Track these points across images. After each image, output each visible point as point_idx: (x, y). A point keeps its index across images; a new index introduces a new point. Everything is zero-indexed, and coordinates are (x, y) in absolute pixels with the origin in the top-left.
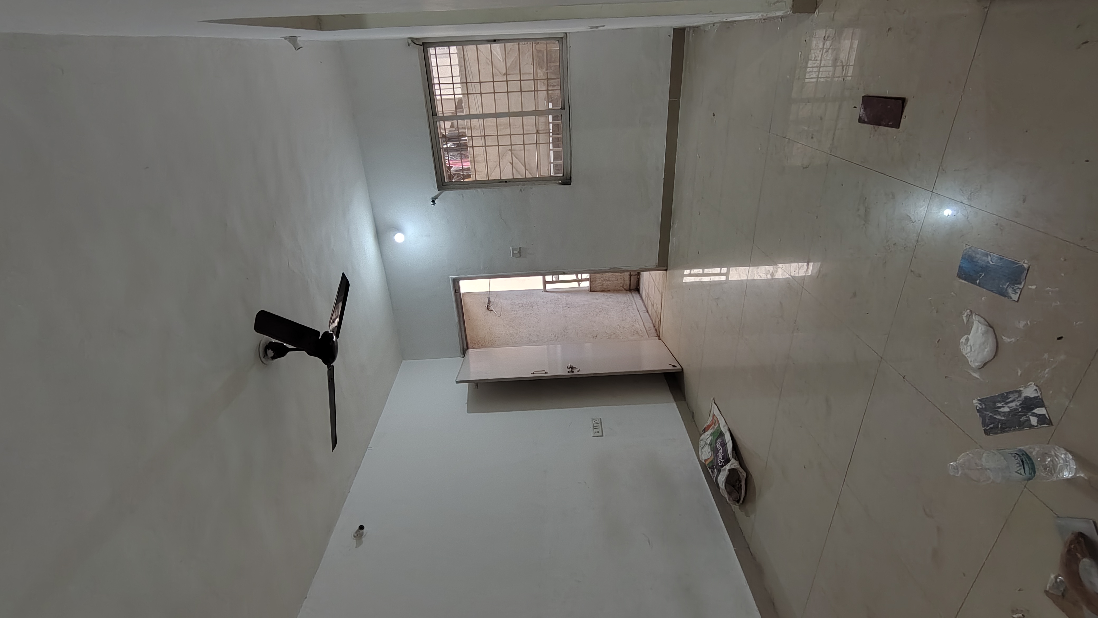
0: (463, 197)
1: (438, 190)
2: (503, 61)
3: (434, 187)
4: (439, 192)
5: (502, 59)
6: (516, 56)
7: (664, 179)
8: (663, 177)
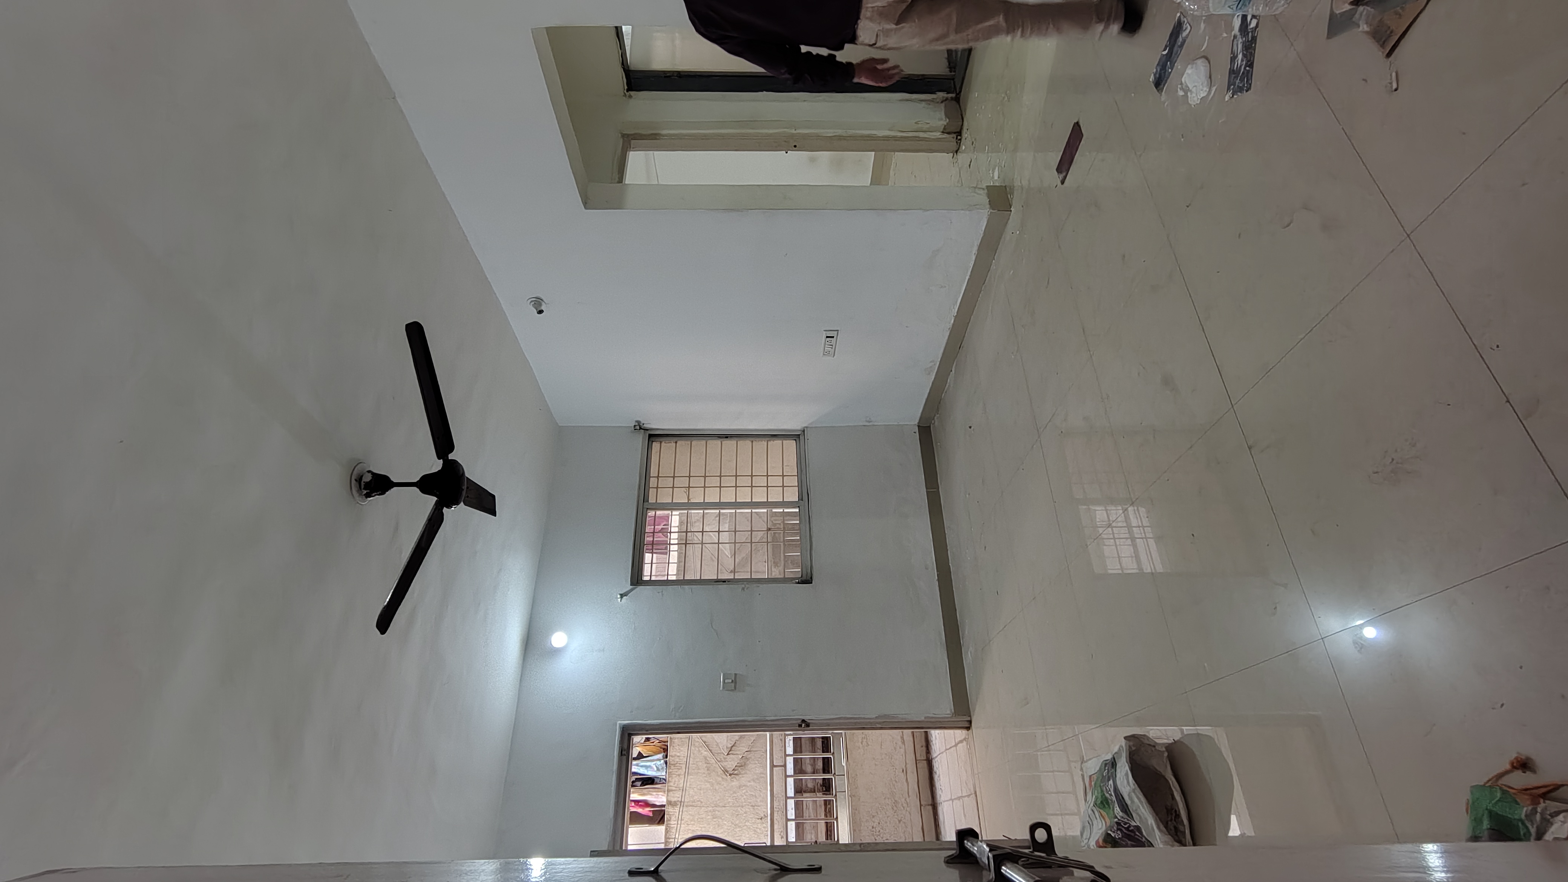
0: (663, 595)
1: (631, 585)
2: (731, 557)
3: (626, 581)
4: (631, 587)
5: (731, 554)
6: (747, 552)
7: (938, 580)
8: (937, 578)
